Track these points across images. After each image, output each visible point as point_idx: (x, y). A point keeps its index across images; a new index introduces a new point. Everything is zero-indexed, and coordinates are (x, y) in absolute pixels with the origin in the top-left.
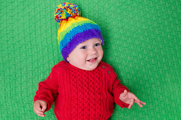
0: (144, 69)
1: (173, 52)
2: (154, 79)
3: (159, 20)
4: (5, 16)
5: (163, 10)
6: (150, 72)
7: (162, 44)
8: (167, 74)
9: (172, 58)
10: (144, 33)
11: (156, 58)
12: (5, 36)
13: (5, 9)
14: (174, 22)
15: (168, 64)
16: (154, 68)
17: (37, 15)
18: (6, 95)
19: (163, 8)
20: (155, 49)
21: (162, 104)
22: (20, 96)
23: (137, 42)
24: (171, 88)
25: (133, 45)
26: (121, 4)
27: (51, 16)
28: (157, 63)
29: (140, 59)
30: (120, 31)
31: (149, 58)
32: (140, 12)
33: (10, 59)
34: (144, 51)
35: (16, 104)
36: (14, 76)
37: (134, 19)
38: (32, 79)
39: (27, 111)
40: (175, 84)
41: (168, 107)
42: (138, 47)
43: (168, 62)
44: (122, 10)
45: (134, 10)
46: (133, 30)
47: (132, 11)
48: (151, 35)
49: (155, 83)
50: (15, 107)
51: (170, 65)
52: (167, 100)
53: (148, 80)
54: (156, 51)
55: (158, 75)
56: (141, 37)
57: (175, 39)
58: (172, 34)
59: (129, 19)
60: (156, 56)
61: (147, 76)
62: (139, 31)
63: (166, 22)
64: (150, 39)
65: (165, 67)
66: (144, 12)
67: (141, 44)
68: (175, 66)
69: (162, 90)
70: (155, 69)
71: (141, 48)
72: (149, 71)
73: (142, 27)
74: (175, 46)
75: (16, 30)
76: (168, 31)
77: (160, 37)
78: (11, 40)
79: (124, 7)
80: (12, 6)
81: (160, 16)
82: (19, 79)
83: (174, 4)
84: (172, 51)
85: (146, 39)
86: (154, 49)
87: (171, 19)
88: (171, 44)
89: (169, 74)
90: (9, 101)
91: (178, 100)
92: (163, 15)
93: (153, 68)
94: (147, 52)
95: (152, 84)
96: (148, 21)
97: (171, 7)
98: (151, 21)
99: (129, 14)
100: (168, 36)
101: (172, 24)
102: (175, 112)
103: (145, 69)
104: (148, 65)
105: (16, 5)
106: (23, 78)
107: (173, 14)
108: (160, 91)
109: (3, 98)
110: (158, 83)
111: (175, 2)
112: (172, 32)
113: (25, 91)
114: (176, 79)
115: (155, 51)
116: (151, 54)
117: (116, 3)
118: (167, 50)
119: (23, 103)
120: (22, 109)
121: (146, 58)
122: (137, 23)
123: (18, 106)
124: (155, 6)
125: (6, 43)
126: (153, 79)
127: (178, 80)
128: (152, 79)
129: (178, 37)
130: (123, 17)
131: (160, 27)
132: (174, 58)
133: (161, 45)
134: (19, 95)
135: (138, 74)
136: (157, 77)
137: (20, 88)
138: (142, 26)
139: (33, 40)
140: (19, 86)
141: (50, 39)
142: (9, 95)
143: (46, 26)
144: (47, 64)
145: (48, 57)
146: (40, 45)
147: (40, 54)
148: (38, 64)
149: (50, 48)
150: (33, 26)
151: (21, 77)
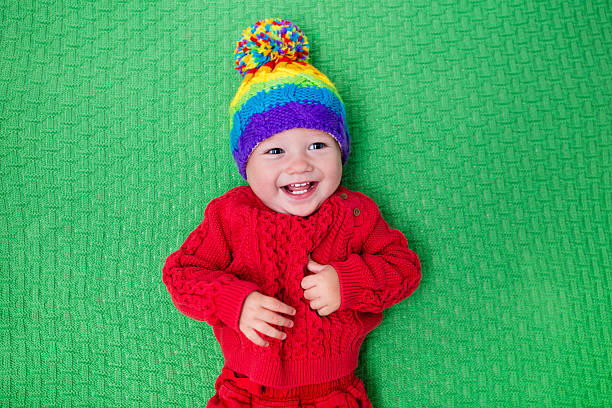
0: (463, 236)
1: (544, 194)
2: (488, 265)
3: (516, 102)
4: (86, 66)
5: (528, 77)
7: (518, 171)
8: (526, 255)
9: (543, 211)
10: (474, 135)
11: (499, 209)
12: (84, 123)
13: (88, 46)
14: (554, 112)
15: (531, 227)
16: (492, 234)
17: (177, 69)
18: (72, 290)
19: (527, 71)
20: (498, 184)
21: (507, 337)
22: (112, 295)
23: (451, 158)
24: (534, 294)
25: (439, 168)
26: (418, 48)
27: (216, 73)
28: (501, 222)
29: (454, 208)
30: (412, 122)
31: (478, 205)
32: (467, 76)
33: (92, 187)
34: (468, 187)
35: (99, 317)
36: (99, 235)
37: (450, 93)
38: (151, 247)
40: (547, 283)
41: (525, 347)
42: (452, 175)
43: (530, 221)
44: (418, 66)
45: (451, 68)
46: (445, 125)
47: (446, 71)
48: (490, 143)
49: (490, 278)
50: (95, 325)
51: (536, 229)
52: (521, 326)
53: (473, 268)
54: (500, 187)
55: (501, 254)
56: (465, 146)
57: (553, 158)
58: (548, 145)
59: (438, 91)
60: (498, 202)
61: (471, 256)
62: (462, 128)
63: (533, 110)
64: (486, 154)
65: (520, 233)
66: (477, 77)
67: (463, 165)
68: (549, 233)
69: (509, 298)
70: (493, 240)
71: (459, 176)
72: (478, 243)
73: (470, 119)
74: (551, 179)
75: (114, 109)
76: (536, 134)
77: (515, 151)
78: (100, 134)
79: (425, 57)
80: (110, 39)
81: (517, 90)
82: (114, 247)
83: (558, 62)
84: (544, 190)
85: (477, 154)
86: (495, 182)
87: (546, 102)
88: (540, 170)
89: (531, 253)
90: (81, 308)
91: (553, 328)
92: (526, 91)
93: (488, 234)
94: (476, 188)
95: (482, 278)
96: (488, 103)
97: (549, 69)
98: (494, 104)
99: (438, 80)
100: (534, 150)
101: (549, 117)
102: (542, 361)
103: (467, 236)
104: (476, 227)
105: (119, 38)
106: (126, 245)
107: (552, 89)
108: (503, 301)
109: (64, 296)
110: (500, 277)
111: (560, 58)
112: (546, 139)
114: (548, 270)
115: (497, 188)
116: (487, 196)
117: (404, 45)
118: (530, 188)
119: (119, 315)
120: (116, 332)
121: (471, 206)
122: (459, 106)
123: (104, 322)
124: (508, 64)
125: (83, 142)
126: (486, 264)
127: (554, 271)
128: (483, 265)
129: (562, 153)
130: (421, 85)
131: (516, 121)
132: (546, 212)
133: (513, 172)
134: (110, 291)
135: (445, 248)
136: (498, 259)
137: (112, 272)
138: (471, 115)
139: (161, 140)
140: (113, 265)
141: (209, 138)
142: (81, 290)
143: (201, 103)
144: (196, 207)
145: (202, 189)
146: (181, 154)
147: (178, 180)
148: (170, 207)
149: (207, 163)
150: (165, 100)
151: (120, 240)
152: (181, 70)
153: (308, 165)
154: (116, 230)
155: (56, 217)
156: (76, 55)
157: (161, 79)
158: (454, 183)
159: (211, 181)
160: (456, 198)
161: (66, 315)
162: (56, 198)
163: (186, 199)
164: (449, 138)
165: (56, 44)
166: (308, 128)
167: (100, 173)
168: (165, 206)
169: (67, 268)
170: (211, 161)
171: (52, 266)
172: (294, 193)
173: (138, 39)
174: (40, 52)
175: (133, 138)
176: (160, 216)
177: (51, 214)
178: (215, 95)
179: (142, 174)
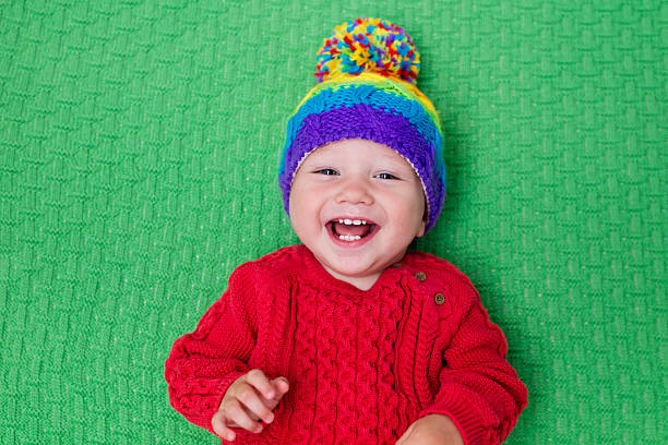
0: (599, 336)
2: (632, 380)
4: (96, 51)
6: (621, 350)
10: (627, 195)
11: (653, 301)
12: (86, 130)
13: (101, 24)
16: (641, 336)
17: (222, 66)
18: (46, 359)
20: (655, 266)
22: (99, 371)
23: (592, 227)
25: (574, 236)
26: (557, 67)
27: (275, 77)
28: (655, 321)
29: (590, 295)
30: (541, 170)
31: (625, 293)
32: (624, 112)
33: (88, 219)
34: (613, 267)
35: (79, 401)
36: (90, 287)
37: (599, 133)
38: (161, 310)
39: (117, 433)
42: (592, 248)
44: (558, 93)
45: (603, 100)
46: (588, 177)
47: (595, 102)
48: (648, 208)
49: (633, 398)
50: (72, 410)
53: (610, 381)
54: (657, 271)
55: (652, 366)
56: (613, 209)
59: (582, 129)
60: (653, 292)
61: (609, 365)
62: (611, 183)
64: (642, 222)
66: (638, 114)
67: (608, 236)
69: (657, 429)
70: (642, 345)
71: (602, 251)
72: (619, 347)
73: (623, 171)
78: (105, 147)
79: (567, 80)
80: (133, 16)
82: (110, 303)
85: (629, 221)
86: (652, 264)
90: (55, 385)
93: (635, 335)
94: (623, 270)
95: (621, 396)
96: (650, 151)
98: (660, 154)
99: (582, 114)
103: (606, 336)
104: (619, 323)
105: (146, 16)
106: (126, 303)
108: (648, 432)
109: (33, 367)
110: (648, 398)
113: (124, 352)
115: (653, 272)
116: (638, 280)
117: (539, 62)
119: (107, 400)
120: (101, 422)
121: (614, 295)
122: (609, 153)
123: (85, 408)
125: (82, 154)
126: (629, 378)
128: (624, 379)
130: (558, 119)
134: (98, 366)
135: (572, 350)
136: (646, 372)
137: (103, 339)
138: (625, 167)
139: (189, 161)
140: (105, 329)
141: (257, 166)
142: (57, 360)
143: (250, 116)
144: (228, 260)
145: (239, 235)
146: (215, 184)
147: (207, 218)
148: (193, 256)
149: (251, 200)
150: (200, 107)
151: (118, 296)
152: (227, 69)
153: (366, 195)
154: (114, 281)
155: (34, 256)
156: (84, 35)
157: (199, 77)
158: (594, 260)
159: (253, 225)
160: (595, 282)
161: (33, 392)
162: (35, 229)
163: (216, 246)
164: (591, 196)
165: (58, 16)
166: (377, 141)
167: (101, 200)
168: (185, 254)
169: (41, 328)
170: (255, 196)
171: (20, 322)
172: (341, 237)
173: (171, 20)
174: (35, 25)
175: (151, 156)
176: (178, 267)
177: (26, 251)
178: (272, 107)
179: (159, 206)
